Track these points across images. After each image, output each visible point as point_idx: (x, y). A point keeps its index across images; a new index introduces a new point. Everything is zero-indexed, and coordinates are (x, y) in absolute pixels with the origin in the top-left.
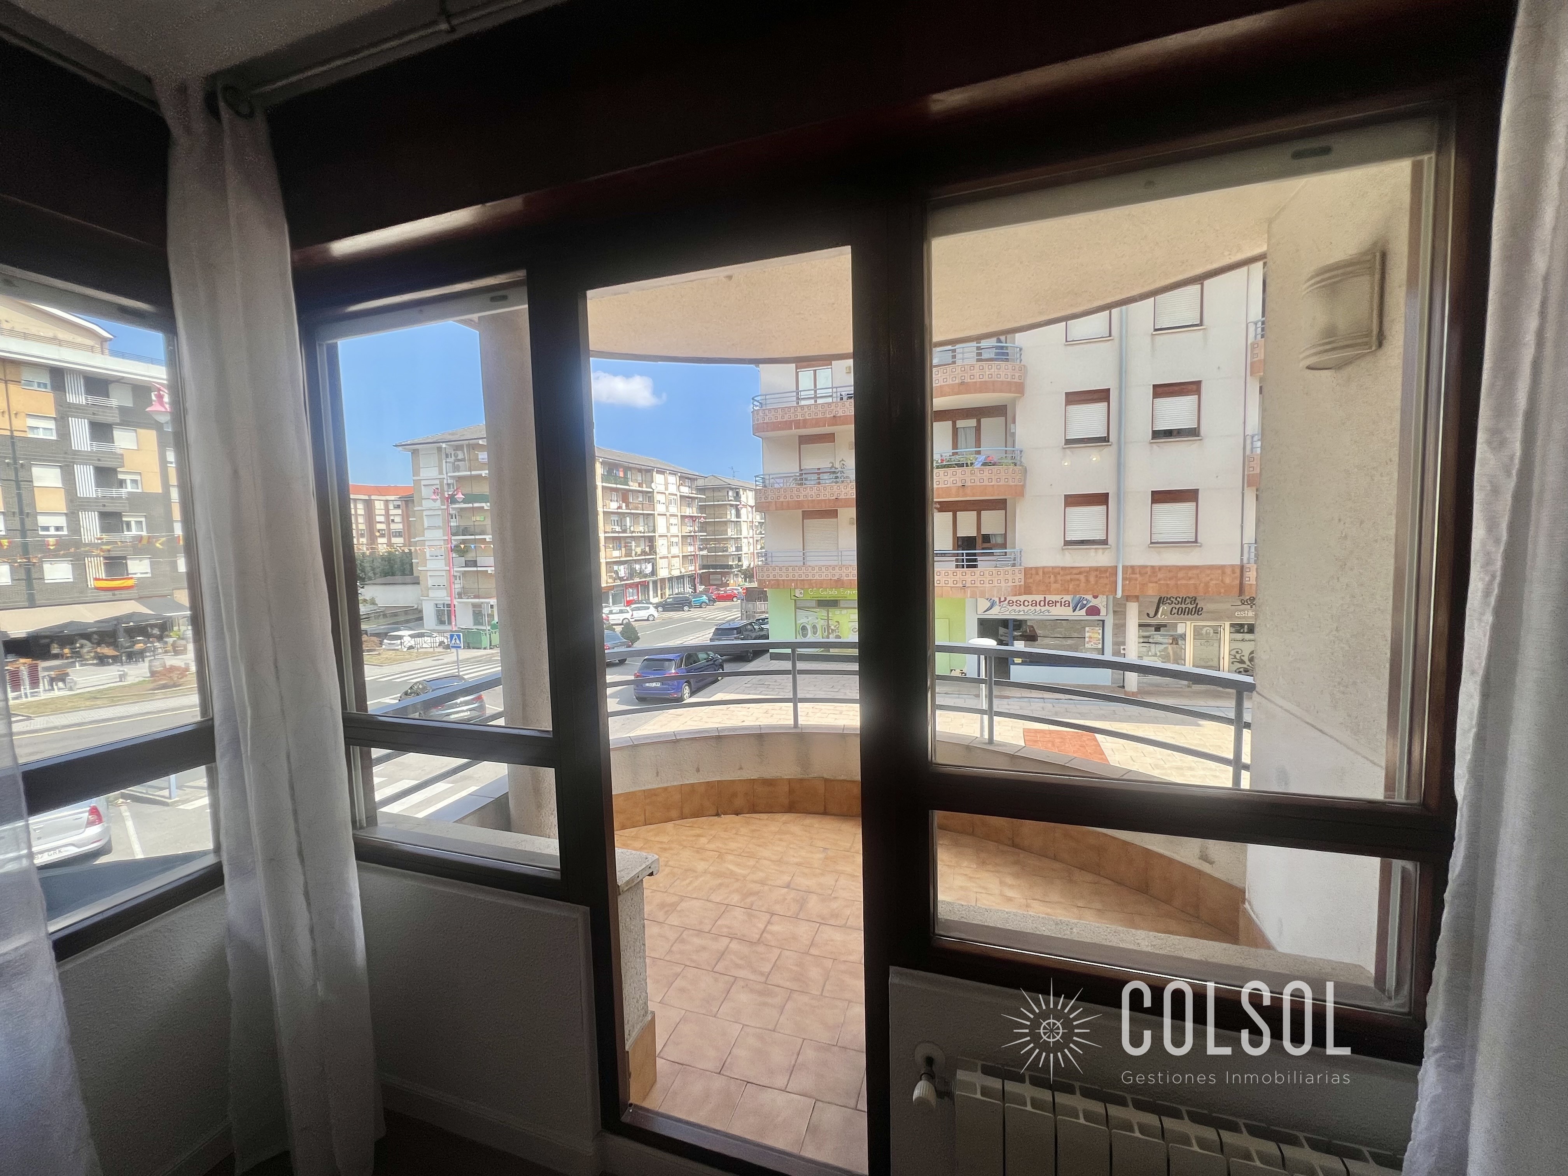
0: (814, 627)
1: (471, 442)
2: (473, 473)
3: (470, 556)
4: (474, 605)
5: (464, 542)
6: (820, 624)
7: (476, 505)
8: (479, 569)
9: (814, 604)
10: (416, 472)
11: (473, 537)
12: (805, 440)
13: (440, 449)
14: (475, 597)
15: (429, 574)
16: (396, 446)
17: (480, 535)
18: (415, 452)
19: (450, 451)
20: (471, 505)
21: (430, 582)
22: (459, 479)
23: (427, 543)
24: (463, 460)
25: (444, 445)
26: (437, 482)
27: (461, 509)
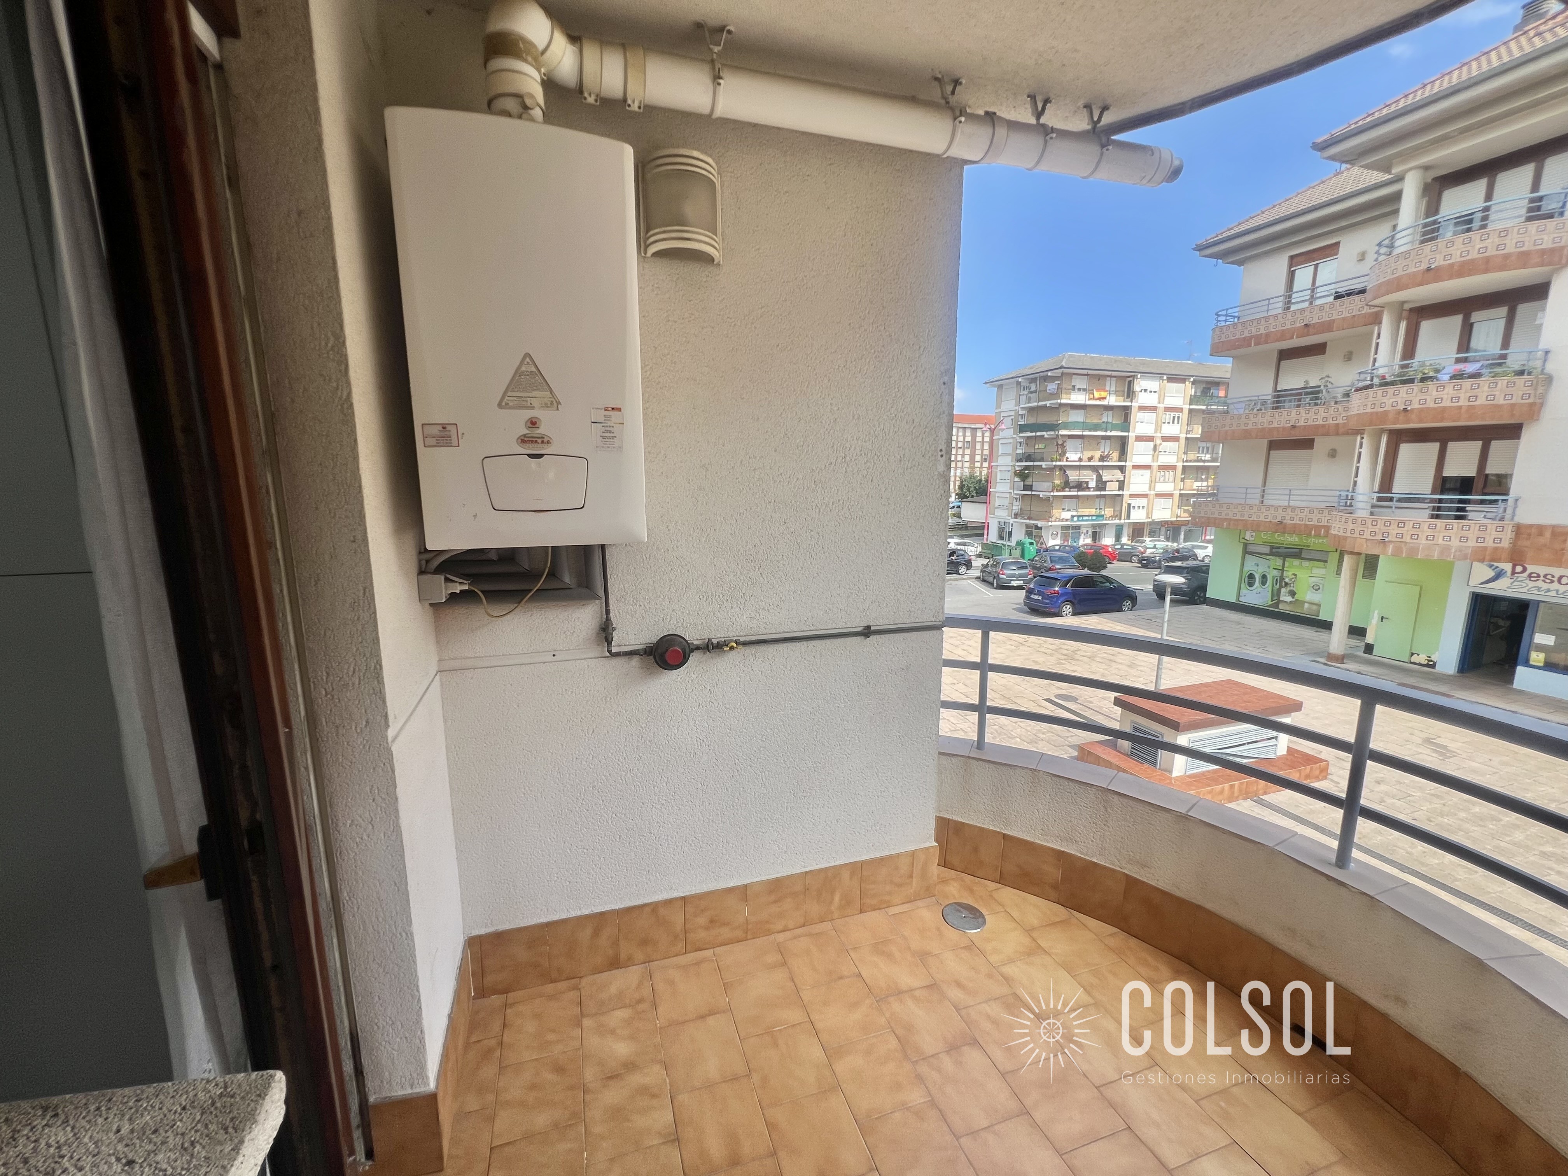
0: (1264, 578)
1: (1042, 374)
2: (1040, 403)
3: (1029, 482)
4: (1027, 526)
5: (1027, 468)
6: (1272, 574)
7: (1038, 434)
8: (1034, 493)
9: (1267, 550)
10: (998, 406)
11: (1032, 463)
12: (1285, 355)
13: (1019, 383)
14: (1030, 518)
15: (997, 495)
16: (986, 383)
17: (1040, 461)
18: (1000, 387)
19: (1025, 384)
20: (1034, 434)
21: (998, 502)
22: (1031, 410)
23: (999, 468)
24: (1035, 392)
25: (1020, 380)
26: (1013, 413)
27: (1028, 437)
